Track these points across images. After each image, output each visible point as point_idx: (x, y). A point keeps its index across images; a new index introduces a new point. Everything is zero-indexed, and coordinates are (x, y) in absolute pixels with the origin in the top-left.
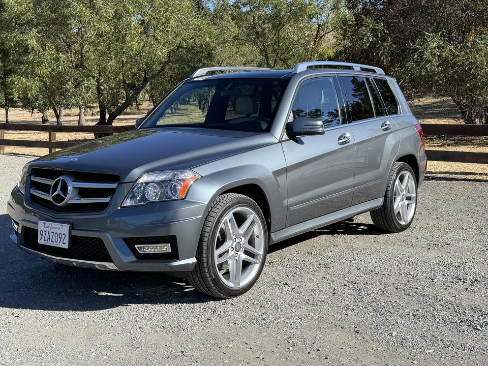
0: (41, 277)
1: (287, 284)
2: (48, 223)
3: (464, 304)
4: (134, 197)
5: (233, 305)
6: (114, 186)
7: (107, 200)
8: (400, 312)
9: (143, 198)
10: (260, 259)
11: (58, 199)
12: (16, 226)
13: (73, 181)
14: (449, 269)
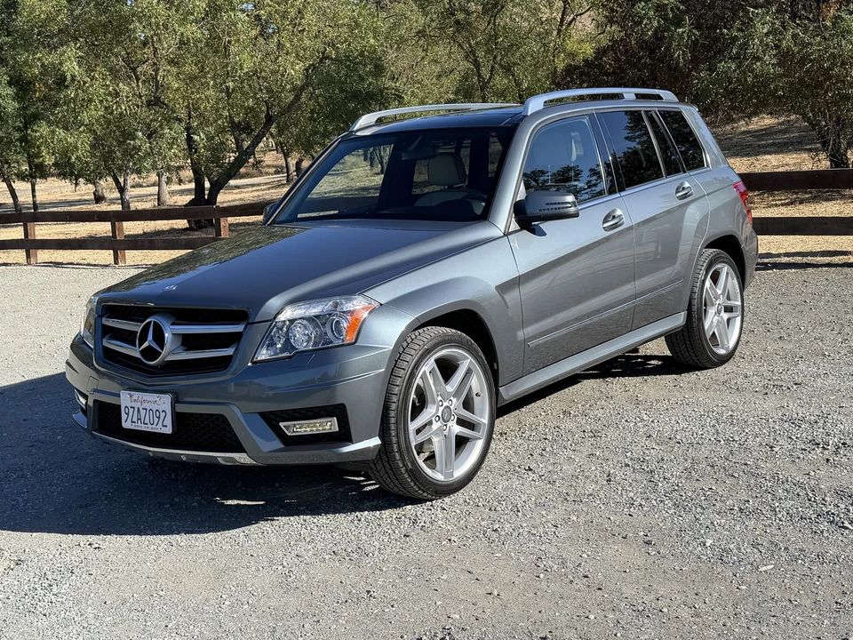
0: (128, 479)
1: (530, 470)
2: (136, 395)
3: (823, 487)
4: (272, 345)
5: (444, 509)
6: (239, 328)
7: (229, 351)
8: (718, 505)
9: (288, 345)
10: (483, 432)
11: (150, 353)
12: (83, 401)
13: (172, 324)
14: (800, 427)
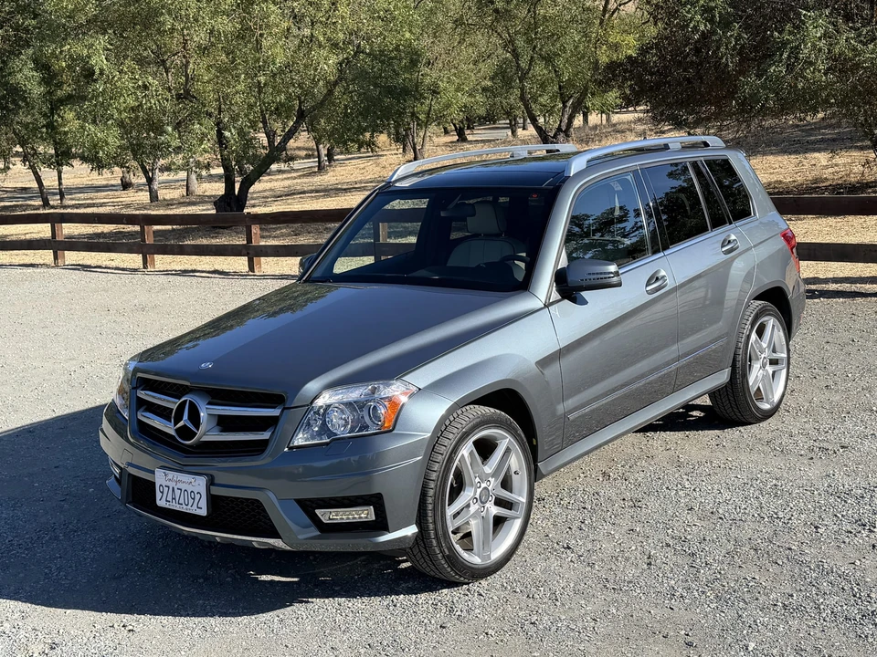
0: (161, 546)
1: (569, 548)
2: (171, 474)
3: (868, 580)
4: (309, 427)
5: (481, 595)
6: (275, 412)
7: (265, 435)
8: (762, 599)
9: (324, 429)
10: (521, 511)
11: (185, 433)
12: (117, 470)
13: (209, 404)
14: (845, 501)
